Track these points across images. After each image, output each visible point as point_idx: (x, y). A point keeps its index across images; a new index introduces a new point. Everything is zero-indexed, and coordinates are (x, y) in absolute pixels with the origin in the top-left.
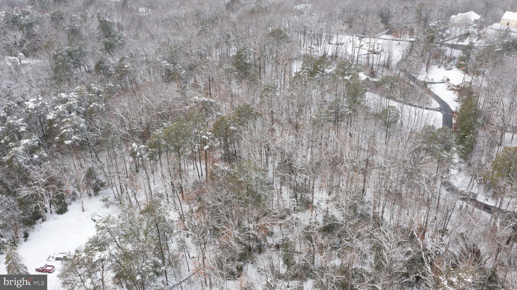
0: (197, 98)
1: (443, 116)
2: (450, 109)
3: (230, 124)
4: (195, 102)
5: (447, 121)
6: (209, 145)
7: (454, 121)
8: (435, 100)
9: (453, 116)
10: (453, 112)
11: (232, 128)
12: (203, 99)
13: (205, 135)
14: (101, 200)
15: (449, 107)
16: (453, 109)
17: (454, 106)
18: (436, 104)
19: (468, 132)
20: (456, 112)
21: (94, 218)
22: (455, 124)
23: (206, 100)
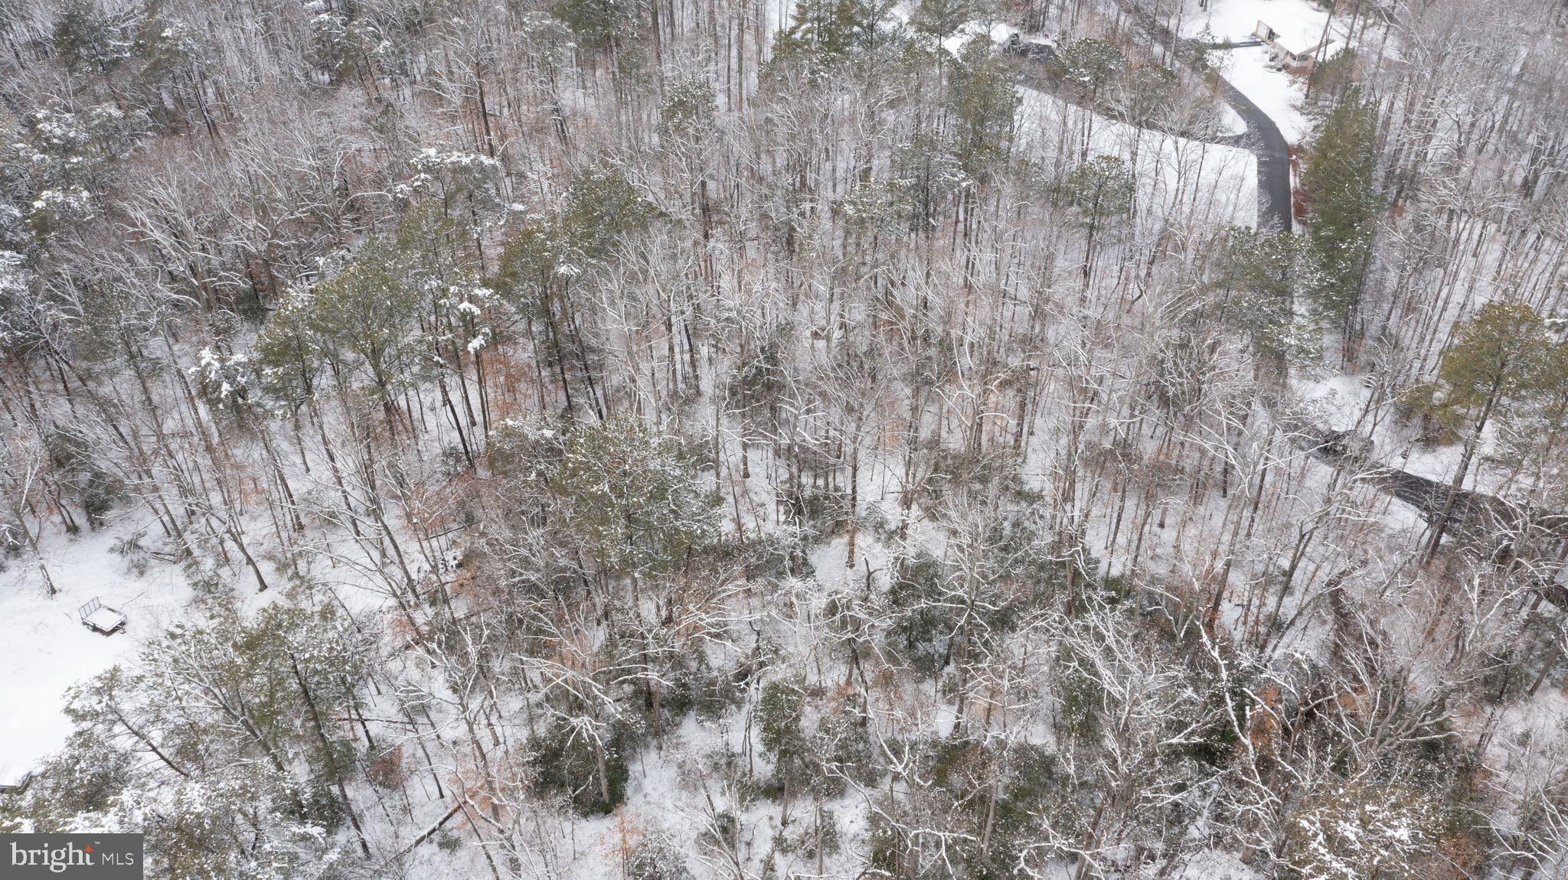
0: (432, 152)
1: (1261, 164)
2: (1281, 137)
3: (555, 256)
4: (428, 169)
5: (1272, 180)
6: (485, 334)
7: (1294, 182)
8: (1234, 107)
9: (1290, 162)
10: (1289, 150)
11: (563, 270)
12: (454, 159)
13: (471, 302)
14: (112, 550)
15: (1277, 130)
16: (1291, 137)
17: (1294, 128)
18: (1234, 123)
19: (1345, 229)
20: (1299, 149)
21: (91, 620)
22: (1297, 192)
23: (466, 160)
